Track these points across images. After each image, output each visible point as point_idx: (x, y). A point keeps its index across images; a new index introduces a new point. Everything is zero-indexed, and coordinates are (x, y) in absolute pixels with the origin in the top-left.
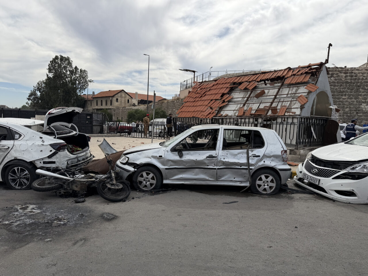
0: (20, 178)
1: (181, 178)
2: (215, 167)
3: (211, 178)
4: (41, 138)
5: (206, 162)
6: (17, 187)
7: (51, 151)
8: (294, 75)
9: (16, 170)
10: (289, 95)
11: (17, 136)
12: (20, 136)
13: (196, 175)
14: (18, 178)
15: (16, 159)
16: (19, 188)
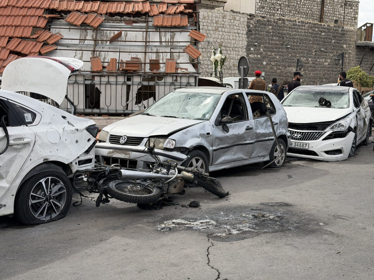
0: (50, 198)
1: (224, 160)
2: (251, 142)
3: (246, 156)
4: (64, 117)
5: (245, 135)
6: (43, 218)
7: (89, 140)
8: (163, 13)
9: (43, 183)
10: (164, 44)
11: (28, 117)
12: (34, 115)
13: (235, 155)
14: (47, 200)
15: (47, 162)
16: (48, 218)
